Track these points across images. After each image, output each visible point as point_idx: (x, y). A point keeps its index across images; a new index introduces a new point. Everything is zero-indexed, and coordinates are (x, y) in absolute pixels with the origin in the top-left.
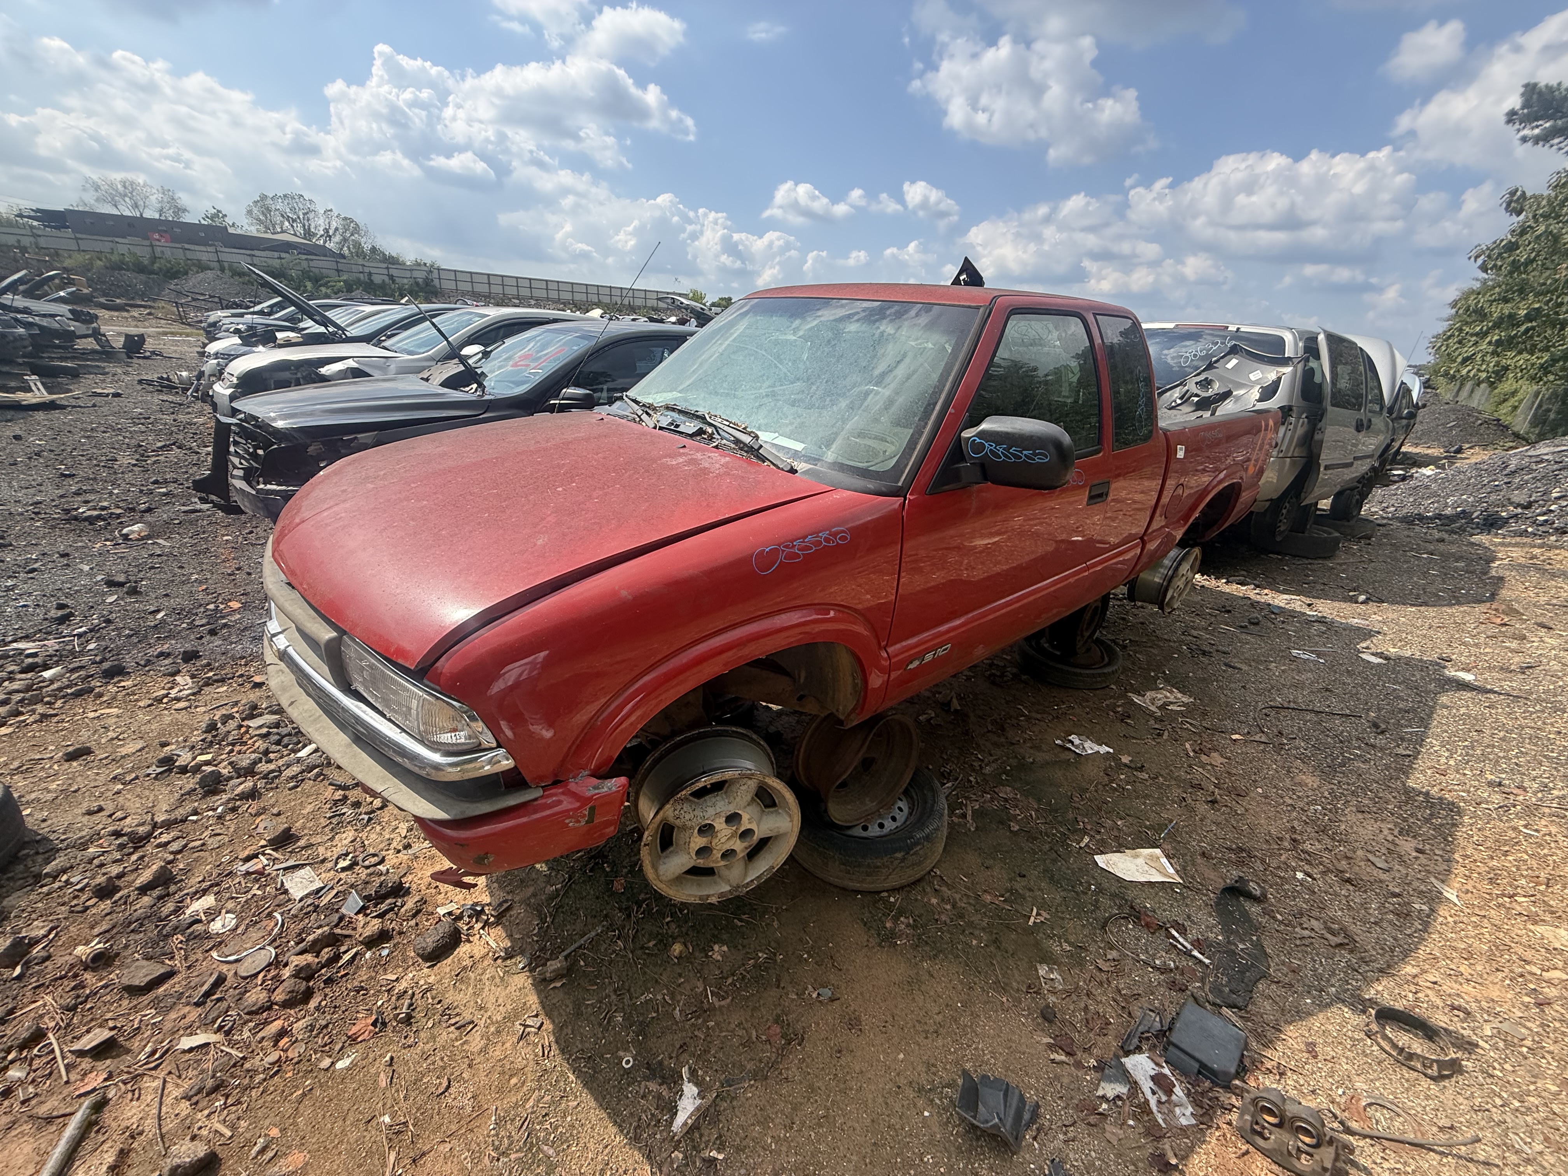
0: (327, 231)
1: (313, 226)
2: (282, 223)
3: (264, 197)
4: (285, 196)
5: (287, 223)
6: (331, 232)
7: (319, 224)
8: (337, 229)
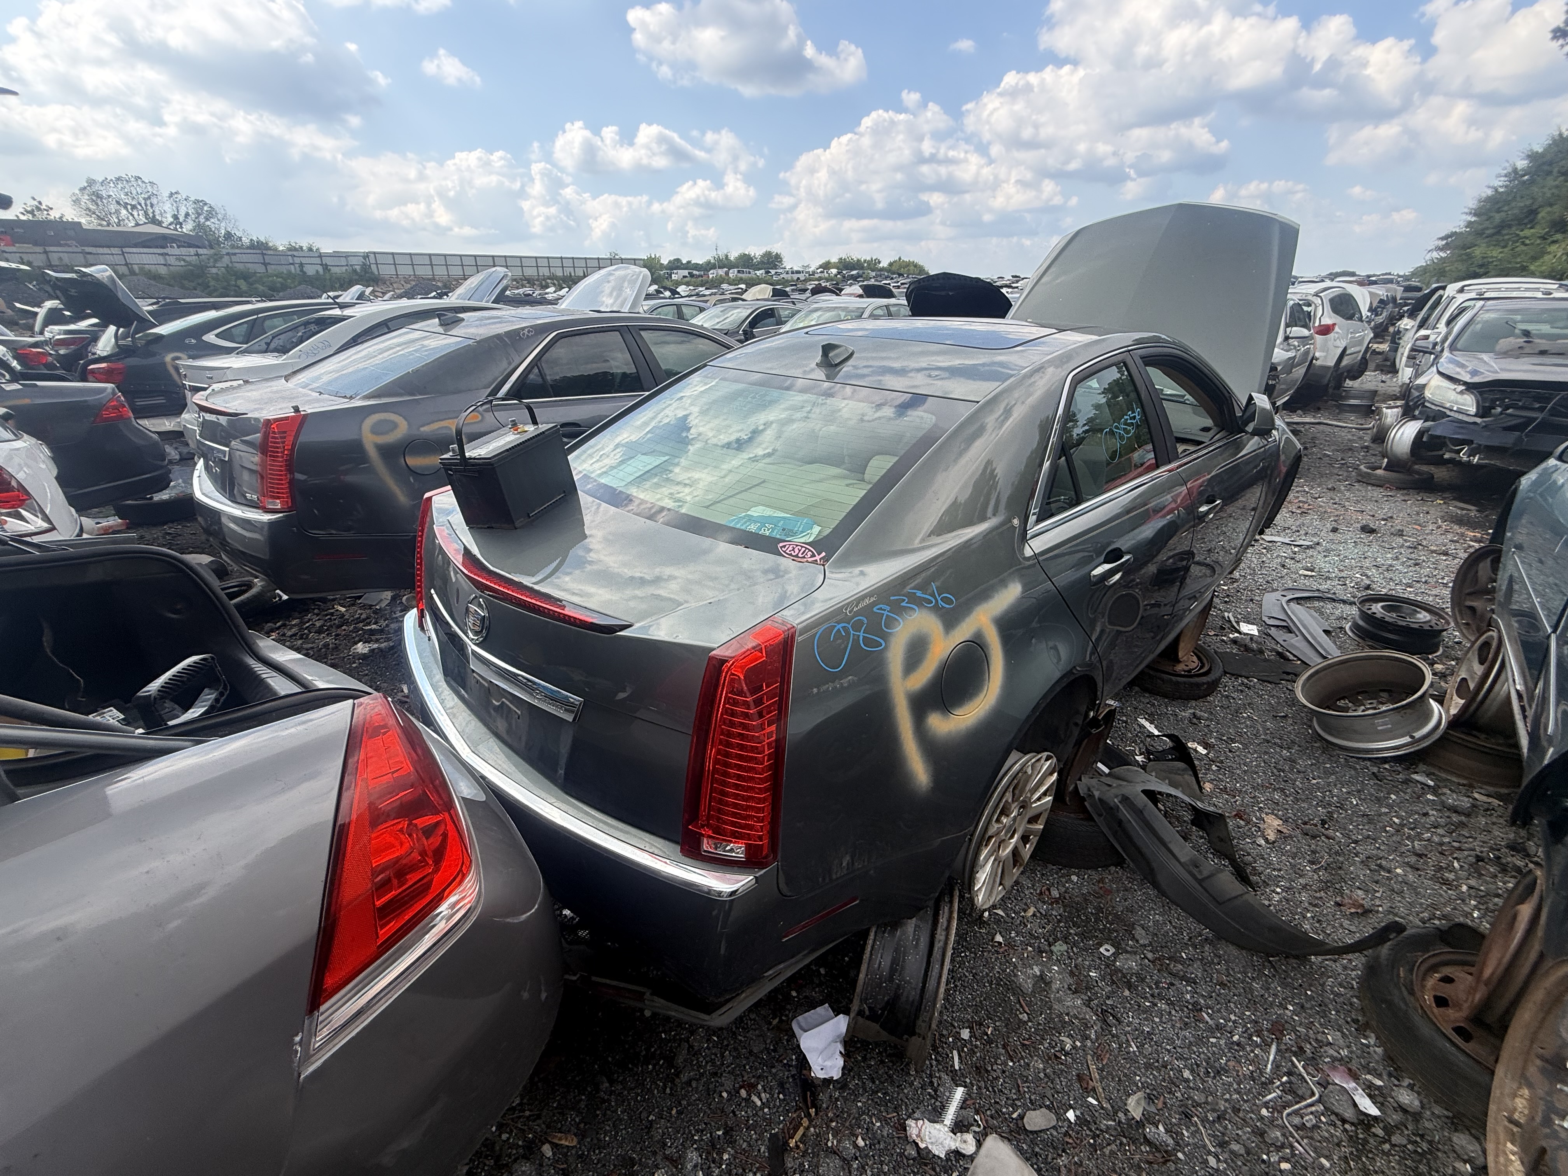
0: (175, 217)
1: (157, 213)
2: (117, 212)
3: (91, 182)
4: (119, 179)
5: (124, 212)
6: (181, 219)
7: (166, 211)
8: (187, 215)
